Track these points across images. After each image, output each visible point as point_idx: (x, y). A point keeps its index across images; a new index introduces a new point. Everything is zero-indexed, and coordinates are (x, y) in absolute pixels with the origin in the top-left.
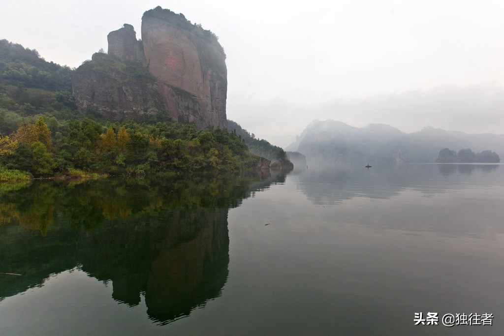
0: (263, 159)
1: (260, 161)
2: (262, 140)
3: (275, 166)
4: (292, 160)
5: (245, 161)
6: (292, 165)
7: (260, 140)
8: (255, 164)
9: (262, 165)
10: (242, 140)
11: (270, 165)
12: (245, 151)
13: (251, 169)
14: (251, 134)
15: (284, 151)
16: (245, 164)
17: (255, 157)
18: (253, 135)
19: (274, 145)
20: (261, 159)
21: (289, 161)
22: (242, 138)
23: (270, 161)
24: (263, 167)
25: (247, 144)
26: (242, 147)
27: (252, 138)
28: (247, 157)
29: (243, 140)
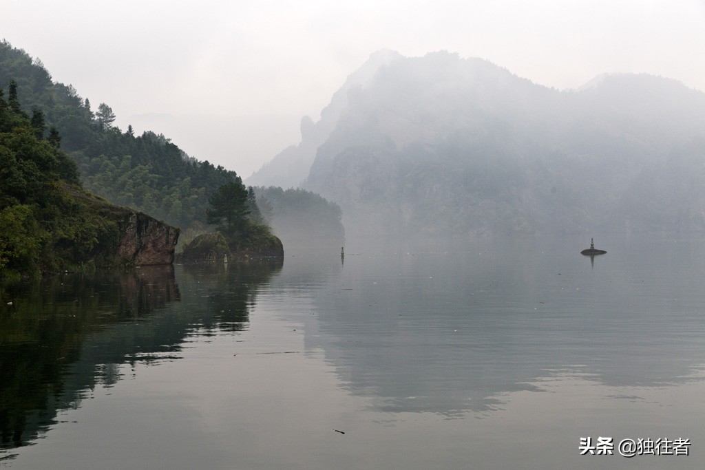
0: (143, 221)
1: (130, 231)
2: (148, 137)
3: (199, 252)
4: (279, 228)
5: (60, 232)
6: (275, 248)
7: (137, 133)
8: (106, 244)
9: (141, 248)
10: (47, 134)
11: (178, 249)
12: (62, 183)
13: (86, 269)
14: (94, 109)
15: (247, 183)
16: (62, 243)
17: (105, 211)
18: (105, 110)
19: (201, 159)
20: (133, 221)
21: (263, 231)
22: (48, 124)
23: (177, 233)
24: (143, 258)
25: (71, 155)
26: (44, 164)
27: (99, 127)
28: (70, 210)
29: (54, 133)
